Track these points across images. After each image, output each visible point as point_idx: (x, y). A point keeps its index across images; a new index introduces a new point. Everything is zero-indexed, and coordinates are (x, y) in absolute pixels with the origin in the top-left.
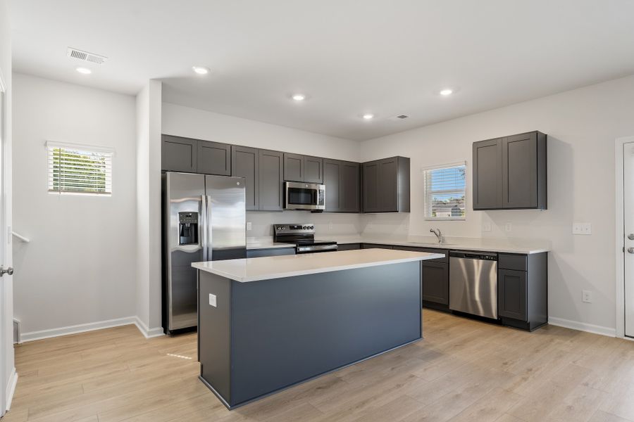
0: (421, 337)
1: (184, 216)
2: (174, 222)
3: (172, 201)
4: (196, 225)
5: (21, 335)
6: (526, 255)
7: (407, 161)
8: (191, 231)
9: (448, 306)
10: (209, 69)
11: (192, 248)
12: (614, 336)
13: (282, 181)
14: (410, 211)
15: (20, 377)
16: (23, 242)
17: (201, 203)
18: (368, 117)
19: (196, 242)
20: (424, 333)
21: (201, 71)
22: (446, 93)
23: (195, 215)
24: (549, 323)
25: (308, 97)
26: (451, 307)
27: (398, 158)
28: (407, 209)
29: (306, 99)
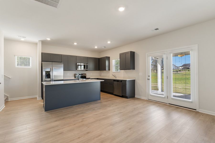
0: (100, 99)
1: (46, 72)
2: (44, 73)
3: (44, 68)
4: (50, 74)
5: (9, 99)
6: (126, 80)
7: (109, 57)
8: (48, 75)
9: (113, 93)
10: (50, 39)
11: (49, 79)
12: (146, 99)
13: (76, 63)
14: (110, 70)
15: (6, 106)
16: (9, 78)
17: (51, 68)
18: (96, 47)
19: (50, 78)
20: (101, 99)
21: (49, 39)
22: (109, 42)
23: (50, 72)
24: (135, 97)
25: (77, 43)
26: (114, 93)
27: (106, 57)
28: (109, 70)
29: (77, 44)
